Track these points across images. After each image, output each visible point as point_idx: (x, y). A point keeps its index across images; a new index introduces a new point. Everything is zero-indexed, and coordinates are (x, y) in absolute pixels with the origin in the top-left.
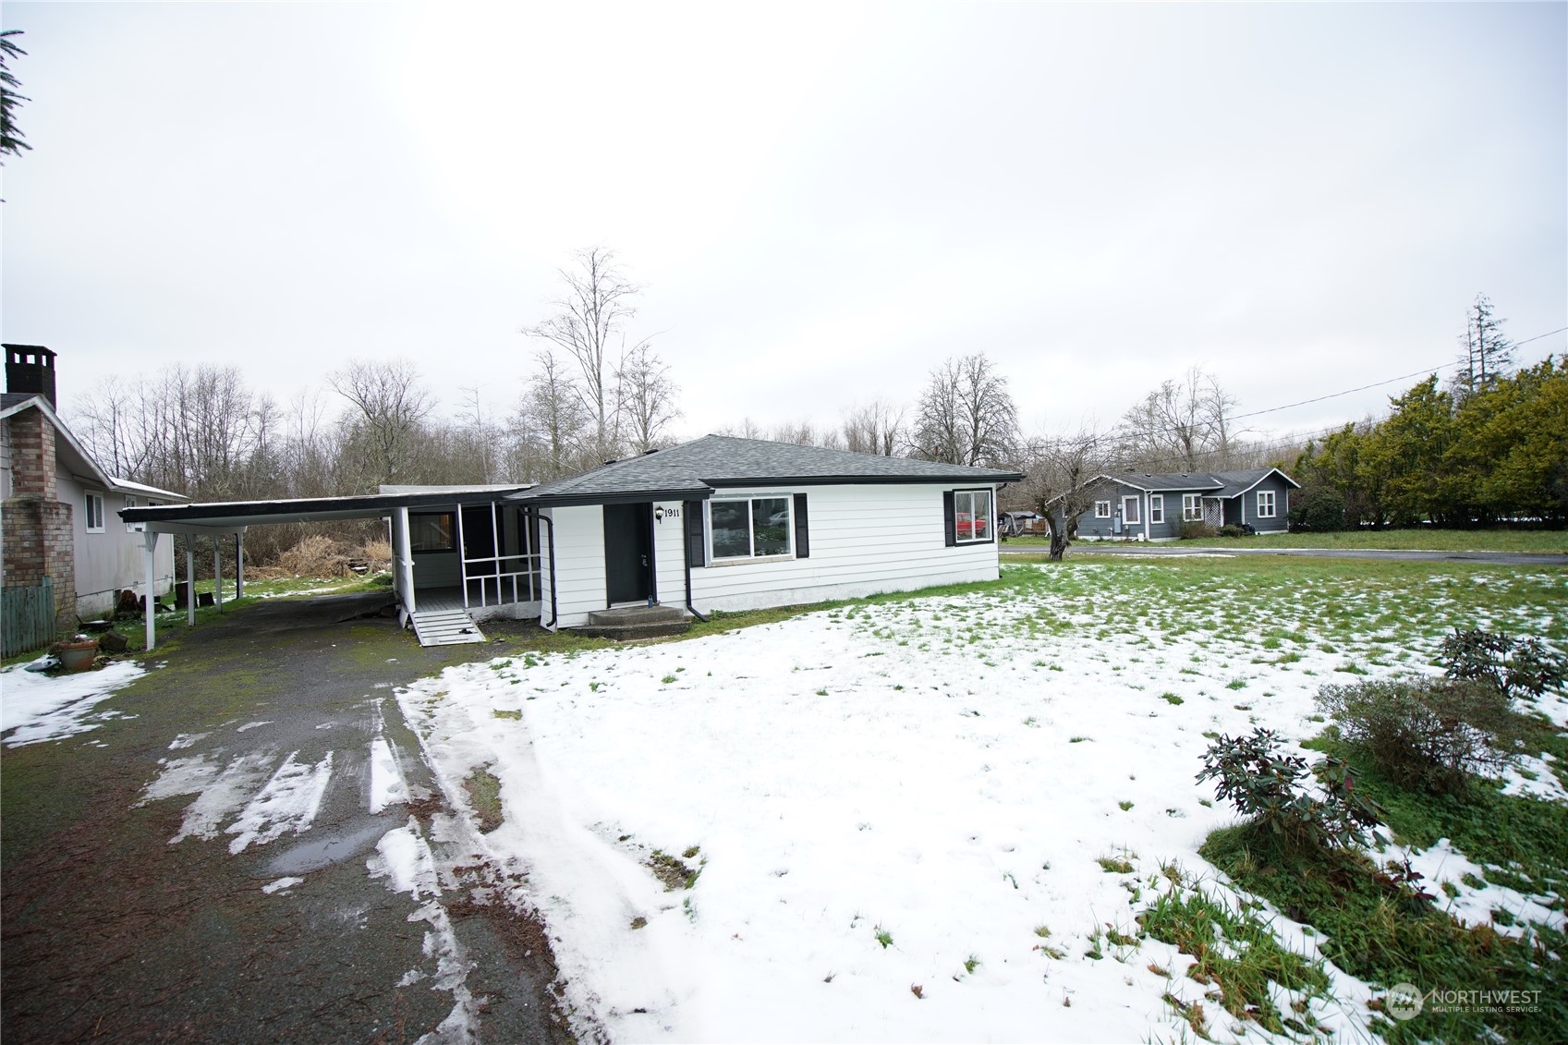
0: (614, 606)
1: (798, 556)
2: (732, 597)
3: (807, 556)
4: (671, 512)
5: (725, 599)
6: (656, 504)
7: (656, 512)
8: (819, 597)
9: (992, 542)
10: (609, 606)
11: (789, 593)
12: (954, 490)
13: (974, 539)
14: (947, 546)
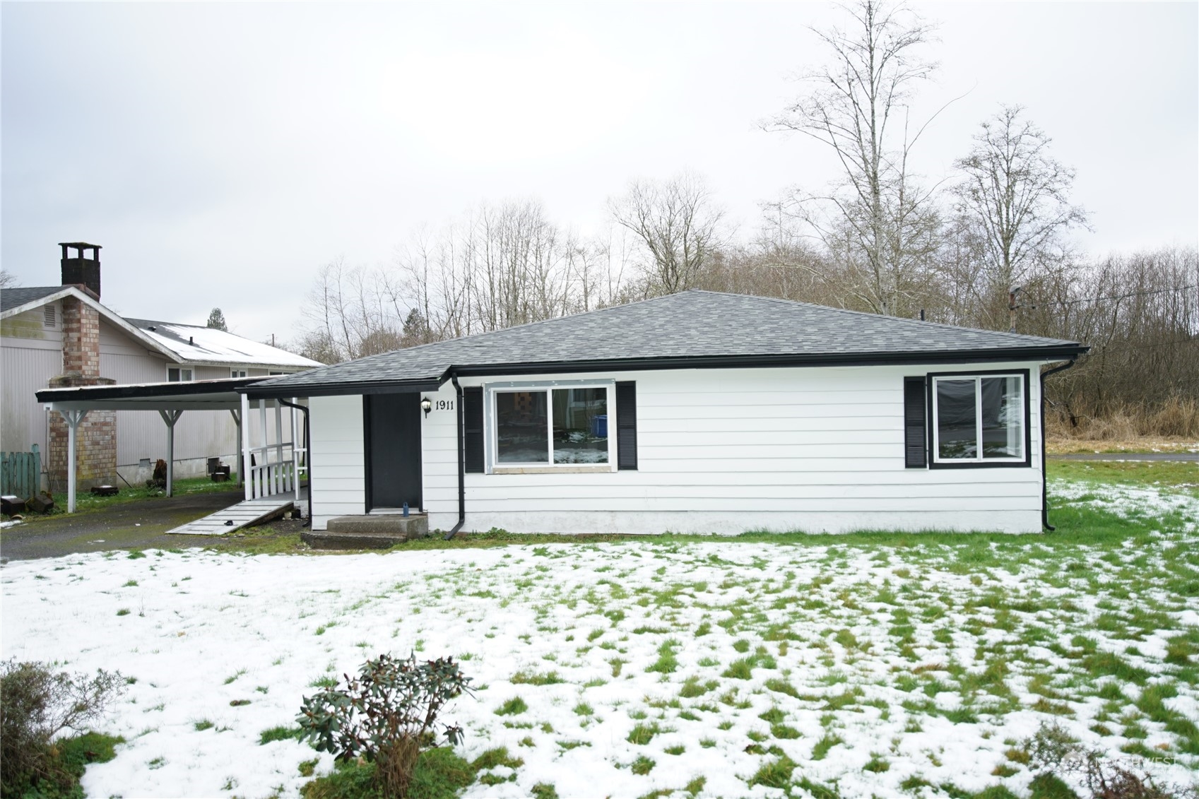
0: (374, 512)
1: (621, 467)
2: (523, 514)
3: (634, 467)
4: (443, 404)
5: (513, 515)
6: (423, 395)
7: (424, 404)
8: (657, 526)
9: (1028, 464)
10: (367, 510)
11: (608, 517)
12: (930, 375)
13: (980, 459)
14: (908, 466)
